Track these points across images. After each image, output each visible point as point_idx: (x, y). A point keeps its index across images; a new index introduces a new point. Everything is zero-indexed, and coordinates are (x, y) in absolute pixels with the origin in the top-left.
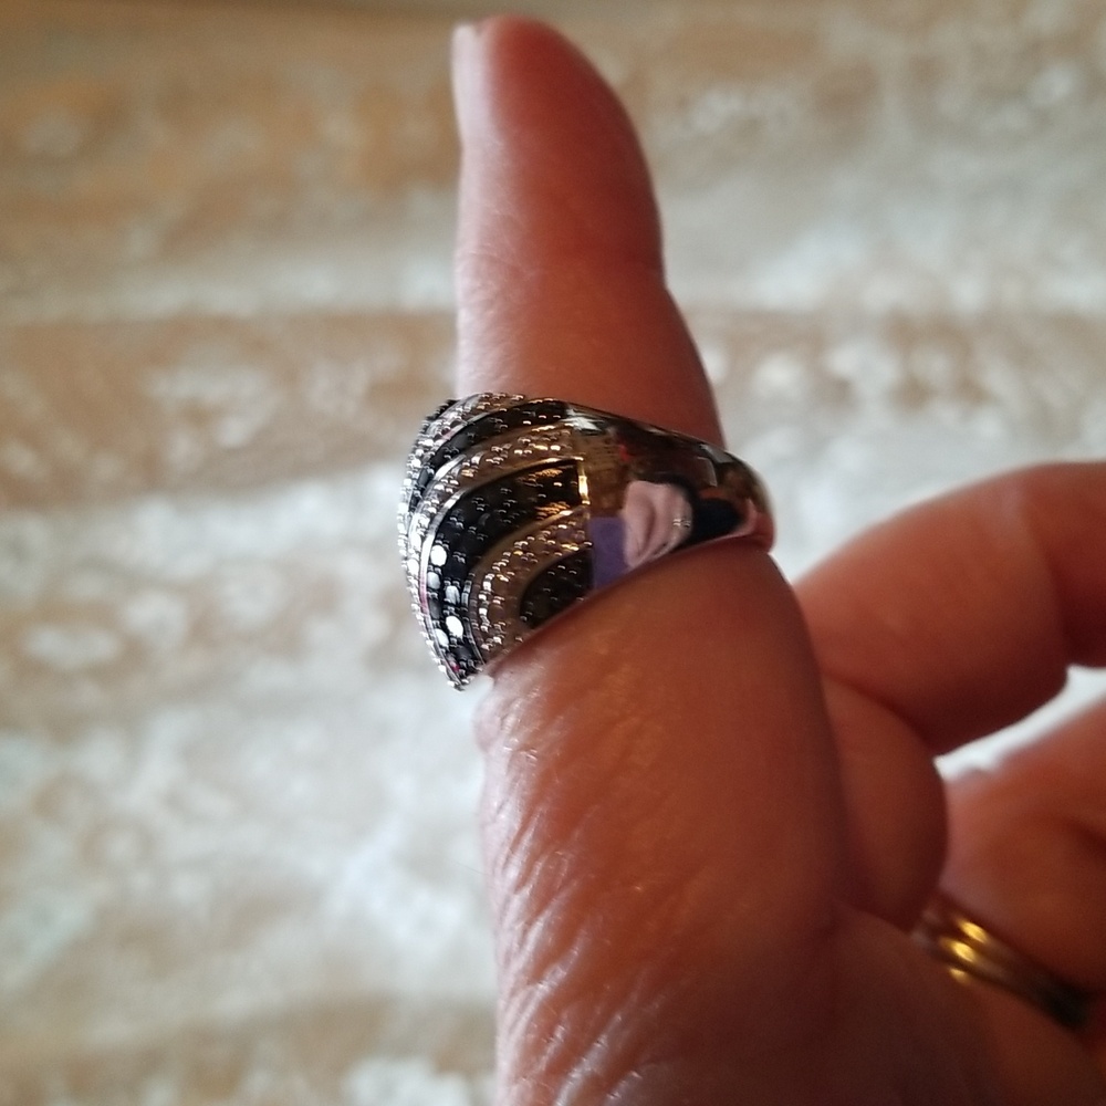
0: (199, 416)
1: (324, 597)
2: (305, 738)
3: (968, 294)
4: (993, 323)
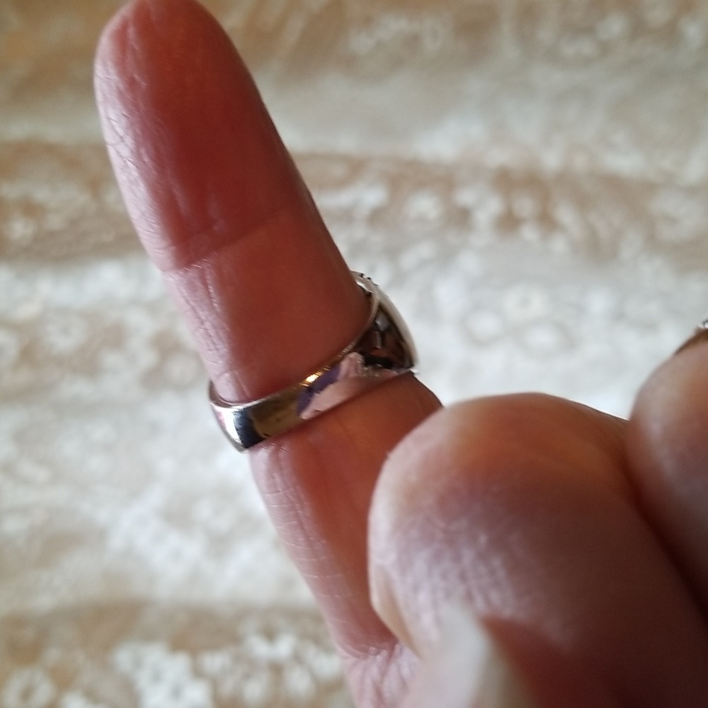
0: (31, 209)
1: (116, 337)
2: (101, 431)
4: (565, 178)
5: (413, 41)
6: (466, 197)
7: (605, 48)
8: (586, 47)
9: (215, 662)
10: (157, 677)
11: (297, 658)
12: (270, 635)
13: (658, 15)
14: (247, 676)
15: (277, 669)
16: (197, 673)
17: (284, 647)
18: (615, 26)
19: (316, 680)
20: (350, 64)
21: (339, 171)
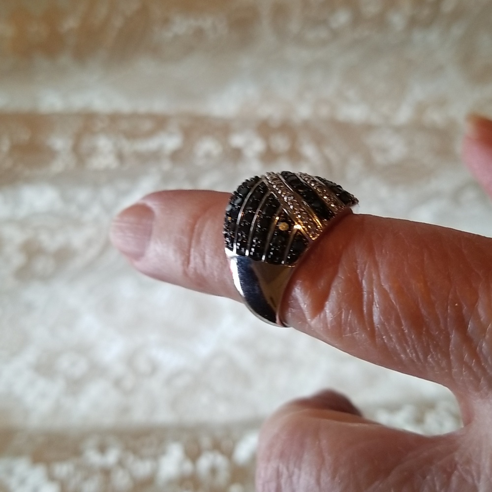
3: (304, 112)
4: (306, 125)
5: (199, 33)
6: (237, 140)
7: (335, 34)
8: (323, 34)
9: (63, 469)
10: (22, 482)
11: (121, 463)
12: (102, 449)
13: (371, 9)
14: (86, 479)
15: (106, 472)
16: (51, 478)
17: (112, 457)
18: (342, 18)
19: (133, 479)
20: (156, 51)
21: (147, 125)
